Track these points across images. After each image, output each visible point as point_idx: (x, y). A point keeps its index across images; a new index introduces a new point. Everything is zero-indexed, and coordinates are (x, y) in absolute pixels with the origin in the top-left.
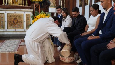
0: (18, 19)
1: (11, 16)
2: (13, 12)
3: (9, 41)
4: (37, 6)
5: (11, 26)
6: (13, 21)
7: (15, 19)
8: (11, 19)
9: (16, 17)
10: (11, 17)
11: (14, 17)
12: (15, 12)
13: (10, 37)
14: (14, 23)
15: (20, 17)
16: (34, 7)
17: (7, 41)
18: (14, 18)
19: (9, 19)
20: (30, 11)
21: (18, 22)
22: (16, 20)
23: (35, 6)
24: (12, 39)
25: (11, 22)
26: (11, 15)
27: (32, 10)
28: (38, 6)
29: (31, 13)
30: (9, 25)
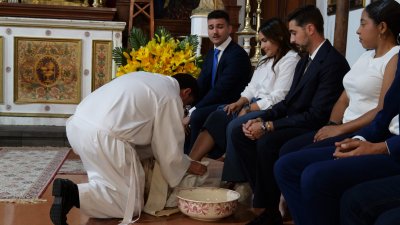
0: (58, 61)
1: (32, 48)
2: (40, 33)
3: (18, 153)
4: (142, 6)
5: (30, 89)
6: (39, 71)
7: (46, 61)
8: (30, 62)
9: (53, 51)
10: (29, 51)
11: (43, 51)
12: (48, 33)
13: (21, 138)
14: (43, 78)
15: (66, 52)
16: (129, 11)
17: (8, 155)
18: (42, 56)
19: (21, 60)
20: (113, 30)
21: (57, 74)
22: (51, 66)
23: (136, 10)
24: (31, 145)
25: (28, 72)
26: (29, 45)
27: (122, 25)
28: (148, 10)
29: (117, 36)
30: (22, 85)
